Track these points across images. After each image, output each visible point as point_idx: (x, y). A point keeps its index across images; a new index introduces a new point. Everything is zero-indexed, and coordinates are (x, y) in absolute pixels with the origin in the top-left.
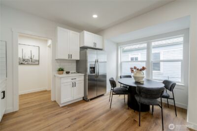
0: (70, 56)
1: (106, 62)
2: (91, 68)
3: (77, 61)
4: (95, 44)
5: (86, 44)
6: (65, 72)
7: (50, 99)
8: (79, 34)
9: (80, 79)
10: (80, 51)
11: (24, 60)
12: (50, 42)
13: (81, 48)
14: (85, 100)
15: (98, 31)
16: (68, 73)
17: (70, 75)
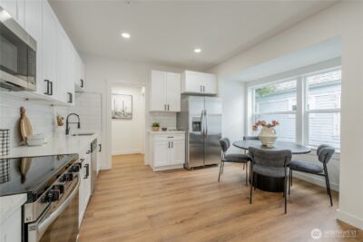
0: (167, 107)
1: (220, 115)
2: (194, 123)
3: (178, 114)
4: (203, 88)
5: (189, 89)
6: (160, 129)
7: (143, 162)
8: (179, 75)
9: (180, 138)
10: (182, 98)
11: (116, 113)
12: (144, 90)
13: (182, 94)
14: (186, 168)
15: (207, 68)
16: (164, 129)
17: (167, 132)
